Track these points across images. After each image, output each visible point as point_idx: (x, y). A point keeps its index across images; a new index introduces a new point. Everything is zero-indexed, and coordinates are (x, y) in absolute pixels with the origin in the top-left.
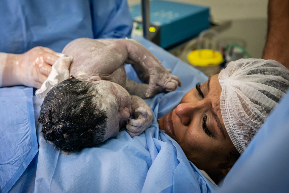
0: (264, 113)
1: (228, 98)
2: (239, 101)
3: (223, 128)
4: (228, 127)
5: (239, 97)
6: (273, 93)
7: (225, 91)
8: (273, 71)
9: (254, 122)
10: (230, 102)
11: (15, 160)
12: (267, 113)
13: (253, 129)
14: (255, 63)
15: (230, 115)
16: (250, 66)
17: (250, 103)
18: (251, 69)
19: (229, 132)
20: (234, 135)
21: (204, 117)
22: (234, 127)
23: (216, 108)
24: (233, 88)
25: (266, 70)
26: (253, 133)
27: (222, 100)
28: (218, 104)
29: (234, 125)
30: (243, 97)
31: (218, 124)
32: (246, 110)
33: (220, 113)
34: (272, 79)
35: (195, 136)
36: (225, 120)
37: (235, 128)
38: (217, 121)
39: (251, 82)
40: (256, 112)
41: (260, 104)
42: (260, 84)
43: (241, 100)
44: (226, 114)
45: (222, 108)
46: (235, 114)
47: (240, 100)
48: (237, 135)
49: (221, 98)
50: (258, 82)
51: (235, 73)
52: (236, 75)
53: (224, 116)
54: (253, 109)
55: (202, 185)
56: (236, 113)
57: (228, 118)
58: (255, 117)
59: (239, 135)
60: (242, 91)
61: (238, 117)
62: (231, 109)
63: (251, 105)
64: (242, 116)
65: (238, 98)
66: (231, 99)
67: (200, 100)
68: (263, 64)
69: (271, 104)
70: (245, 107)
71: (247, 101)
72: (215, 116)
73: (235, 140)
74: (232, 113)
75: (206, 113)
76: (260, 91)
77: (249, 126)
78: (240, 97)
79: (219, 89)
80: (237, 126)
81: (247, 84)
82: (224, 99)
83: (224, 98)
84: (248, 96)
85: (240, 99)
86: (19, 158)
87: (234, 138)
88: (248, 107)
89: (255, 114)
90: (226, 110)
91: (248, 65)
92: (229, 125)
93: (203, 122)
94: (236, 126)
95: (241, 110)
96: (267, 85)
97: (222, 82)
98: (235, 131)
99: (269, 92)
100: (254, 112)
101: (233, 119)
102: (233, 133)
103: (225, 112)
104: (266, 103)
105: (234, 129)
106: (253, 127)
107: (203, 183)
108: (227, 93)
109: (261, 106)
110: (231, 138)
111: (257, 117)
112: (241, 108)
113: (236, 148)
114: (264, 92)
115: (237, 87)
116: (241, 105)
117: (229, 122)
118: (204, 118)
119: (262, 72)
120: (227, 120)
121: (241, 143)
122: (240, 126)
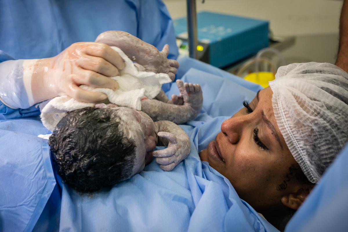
0: (325, 109)
1: (281, 99)
3: (279, 135)
4: (285, 132)
5: (294, 95)
11: (29, 200)
12: (328, 109)
15: (285, 118)
19: (286, 139)
20: (292, 142)
22: (292, 132)
23: (268, 114)
27: (275, 103)
29: (291, 129)
31: (272, 131)
32: (304, 108)
33: (274, 117)
36: (280, 125)
38: (270, 128)
44: (281, 118)
45: (275, 111)
46: (291, 115)
47: (296, 99)
48: (295, 142)
49: (273, 100)
53: (279, 120)
57: (283, 122)
58: (314, 114)
59: (298, 142)
60: (297, 89)
62: (286, 111)
64: (299, 112)
66: (285, 98)
69: (332, 100)
70: (302, 105)
72: (268, 124)
73: (294, 150)
74: (288, 114)
75: (257, 126)
77: (309, 124)
79: (270, 94)
80: (295, 129)
82: (277, 102)
83: (277, 100)
85: (295, 97)
86: (34, 196)
87: (292, 147)
88: (305, 105)
90: (281, 113)
92: (285, 130)
94: (293, 129)
97: (273, 84)
98: (293, 138)
99: (329, 88)
100: (313, 109)
101: (289, 123)
102: (291, 140)
103: (280, 116)
104: (326, 100)
105: (291, 135)
106: (313, 126)
108: (279, 95)
109: (320, 102)
110: (289, 147)
111: (317, 114)
113: (296, 160)
114: (322, 88)
120: (282, 125)
121: (301, 153)
122: (299, 129)
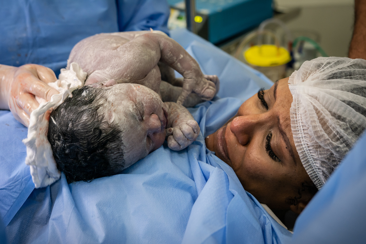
0: (349, 133)
1: (301, 111)
2: (315, 115)
3: (294, 151)
4: (301, 149)
5: (316, 110)
6: (362, 104)
7: (298, 101)
8: (363, 75)
9: (335, 144)
10: (303, 116)
11: (13, 184)
12: (353, 132)
13: (333, 154)
14: (338, 63)
15: (303, 134)
16: (331, 67)
17: (331, 119)
18: (333, 71)
19: (301, 156)
20: (308, 160)
21: (268, 134)
22: (309, 149)
23: (285, 123)
24: (308, 98)
25: (353, 73)
26: (334, 159)
27: (294, 113)
28: (287, 119)
29: (308, 147)
30: (320, 110)
31: (287, 145)
32: (325, 127)
33: (291, 130)
34: (361, 85)
35: (255, 160)
36: (297, 140)
37: (310, 151)
38: (285, 141)
39: (333, 89)
40: (339, 131)
41: (343, 120)
42: (345, 92)
43: (319, 114)
44: (298, 133)
45: (293, 123)
46: (309, 133)
47: (317, 114)
48: (311, 160)
49: (291, 110)
50: (342, 90)
51: (310, 77)
52: (313, 80)
53: (295, 134)
54: (334, 127)
55: (265, 225)
56: (311, 131)
57: (300, 138)
58: (336, 137)
59: (314, 160)
60: (320, 102)
61: (314, 136)
62: (305, 126)
63: (331, 121)
64: (319, 135)
65: (314, 112)
66: (306, 112)
67: (263, 112)
68: (349, 64)
69: (358, 120)
70: (323, 123)
71: (327, 115)
72: (283, 135)
73: (309, 167)
74: (307, 131)
75: (271, 130)
76: (344, 101)
77: (329, 149)
78: (318, 109)
79: (289, 99)
80: (313, 148)
81: (327, 93)
82: (296, 112)
83: (296, 110)
84: (327, 109)
85: (317, 112)
87: (308, 165)
88: (327, 124)
89: (336, 134)
90: (299, 127)
91: (329, 66)
92: (302, 147)
93: (266, 142)
94: (311, 148)
95: (318, 128)
96: (355, 94)
97: (294, 88)
98: (309, 156)
99: (357, 103)
100: (335, 131)
101: (307, 139)
102: (307, 158)
103: (297, 129)
104: (352, 119)
105: (308, 153)
106: (333, 152)
107: (267, 222)
108: (299, 104)
109: (344, 123)
110: (304, 164)
111: (339, 138)
112: (318, 125)
113: (311, 178)
114: (349, 103)
115: (314, 96)
116: (318, 121)
117: (302, 143)
118: (268, 136)
119: (348, 75)
120: (299, 140)
121: (317, 171)
122: (317, 149)
